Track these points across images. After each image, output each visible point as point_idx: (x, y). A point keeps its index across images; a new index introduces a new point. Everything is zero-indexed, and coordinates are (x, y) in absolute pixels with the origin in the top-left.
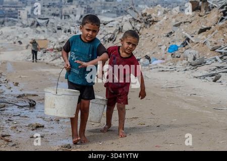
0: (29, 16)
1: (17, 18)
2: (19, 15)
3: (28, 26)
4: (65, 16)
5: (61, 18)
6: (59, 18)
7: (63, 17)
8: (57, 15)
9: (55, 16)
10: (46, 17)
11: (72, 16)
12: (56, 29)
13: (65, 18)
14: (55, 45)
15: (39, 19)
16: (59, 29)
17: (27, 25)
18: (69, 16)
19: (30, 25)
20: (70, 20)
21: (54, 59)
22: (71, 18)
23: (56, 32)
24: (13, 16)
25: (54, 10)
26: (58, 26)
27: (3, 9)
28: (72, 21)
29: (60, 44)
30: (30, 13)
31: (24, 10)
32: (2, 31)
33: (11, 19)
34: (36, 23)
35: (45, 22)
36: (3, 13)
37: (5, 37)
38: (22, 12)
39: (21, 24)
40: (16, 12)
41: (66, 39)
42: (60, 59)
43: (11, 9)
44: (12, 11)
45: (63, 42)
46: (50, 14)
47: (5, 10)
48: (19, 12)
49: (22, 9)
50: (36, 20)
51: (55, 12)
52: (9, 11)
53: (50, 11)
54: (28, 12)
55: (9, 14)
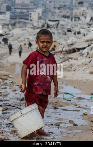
0: (40, 18)
1: (28, 19)
2: (31, 17)
4: (75, 18)
5: (72, 20)
6: (69, 20)
7: (74, 19)
8: (68, 17)
9: (65, 17)
10: (56, 19)
11: (82, 18)
12: (66, 31)
13: (75, 20)
14: (64, 47)
15: (50, 20)
16: (69, 31)
17: (38, 26)
18: (79, 18)
20: (81, 22)
21: (63, 62)
22: (81, 20)
23: (66, 34)
24: (24, 17)
25: (65, 12)
26: (68, 28)
27: (15, 11)
28: (82, 23)
29: (69, 47)
30: (41, 15)
31: (35, 11)
32: (13, 33)
33: (22, 20)
34: (46, 25)
35: (56, 24)
36: (15, 14)
37: (16, 38)
38: (33, 14)
39: (32, 26)
40: (28, 14)
41: (75, 41)
42: (69, 61)
43: (22, 11)
44: (23, 13)
45: (72, 44)
46: (60, 16)
47: (16, 12)
48: (31, 14)
49: (33, 11)
50: (47, 22)
51: (66, 14)
52: (20, 13)
53: (60, 13)
54: (39, 14)
55: (20, 16)
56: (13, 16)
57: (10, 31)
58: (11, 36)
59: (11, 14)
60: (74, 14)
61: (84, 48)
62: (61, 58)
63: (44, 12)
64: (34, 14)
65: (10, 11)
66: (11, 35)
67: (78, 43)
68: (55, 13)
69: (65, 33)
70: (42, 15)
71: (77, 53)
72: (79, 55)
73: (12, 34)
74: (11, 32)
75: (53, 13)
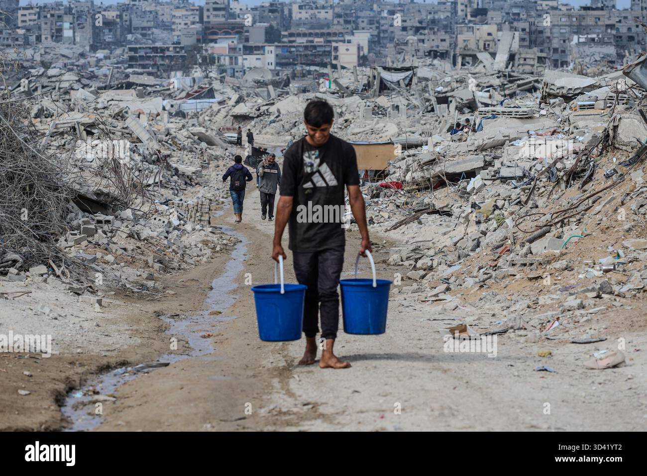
0: (363, 61)
1: (324, 65)
2: (336, 58)
3: (353, 93)
4: (464, 57)
5: (454, 64)
6: (446, 65)
7: (459, 60)
8: (443, 55)
9: (435, 57)
10: (407, 64)
11: (483, 56)
12: (434, 101)
13: (463, 65)
14: (408, 171)
15: (385, 68)
16: (443, 100)
17: (352, 88)
18: (475, 58)
19: (360, 88)
20: (479, 68)
22: (481, 62)
23: (433, 110)
24: (318, 60)
25: (434, 41)
26: (439, 92)
27: (290, 42)
28: (483, 70)
29: (422, 170)
30: (366, 51)
31: (349, 42)
32: (279, 111)
33: (313, 68)
34: (376, 83)
35: (404, 79)
36: (291, 52)
37: (287, 127)
38: (342, 47)
39: (334, 87)
40: (327, 49)
41: (442, 152)
42: (420, 223)
43: (312, 42)
44: (315, 47)
45: (432, 162)
46: (421, 53)
47: (294, 44)
48: (336, 49)
49: (344, 41)
50: (379, 74)
51: (438, 46)
52: (306, 47)
53: (421, 44)
54: (360, 48)
55: (306, 56)
56: (285, 58)
57: (273, 104)
58: (274, 122)
59: (279, 51)
60: (461, 44)
61: (471, 174)
62: (398, 207)
63: (376, 42)
64: (347, 50)
65: (276, 44)
66: (272, 118)
67: (454, 156)
68: (406, 44)
69: (429, 108)
70: (370, 51)
71: (450, 190)
72: (457, 198)
73: (277, 114)
74: (273, 109)
75: (401, 46)
